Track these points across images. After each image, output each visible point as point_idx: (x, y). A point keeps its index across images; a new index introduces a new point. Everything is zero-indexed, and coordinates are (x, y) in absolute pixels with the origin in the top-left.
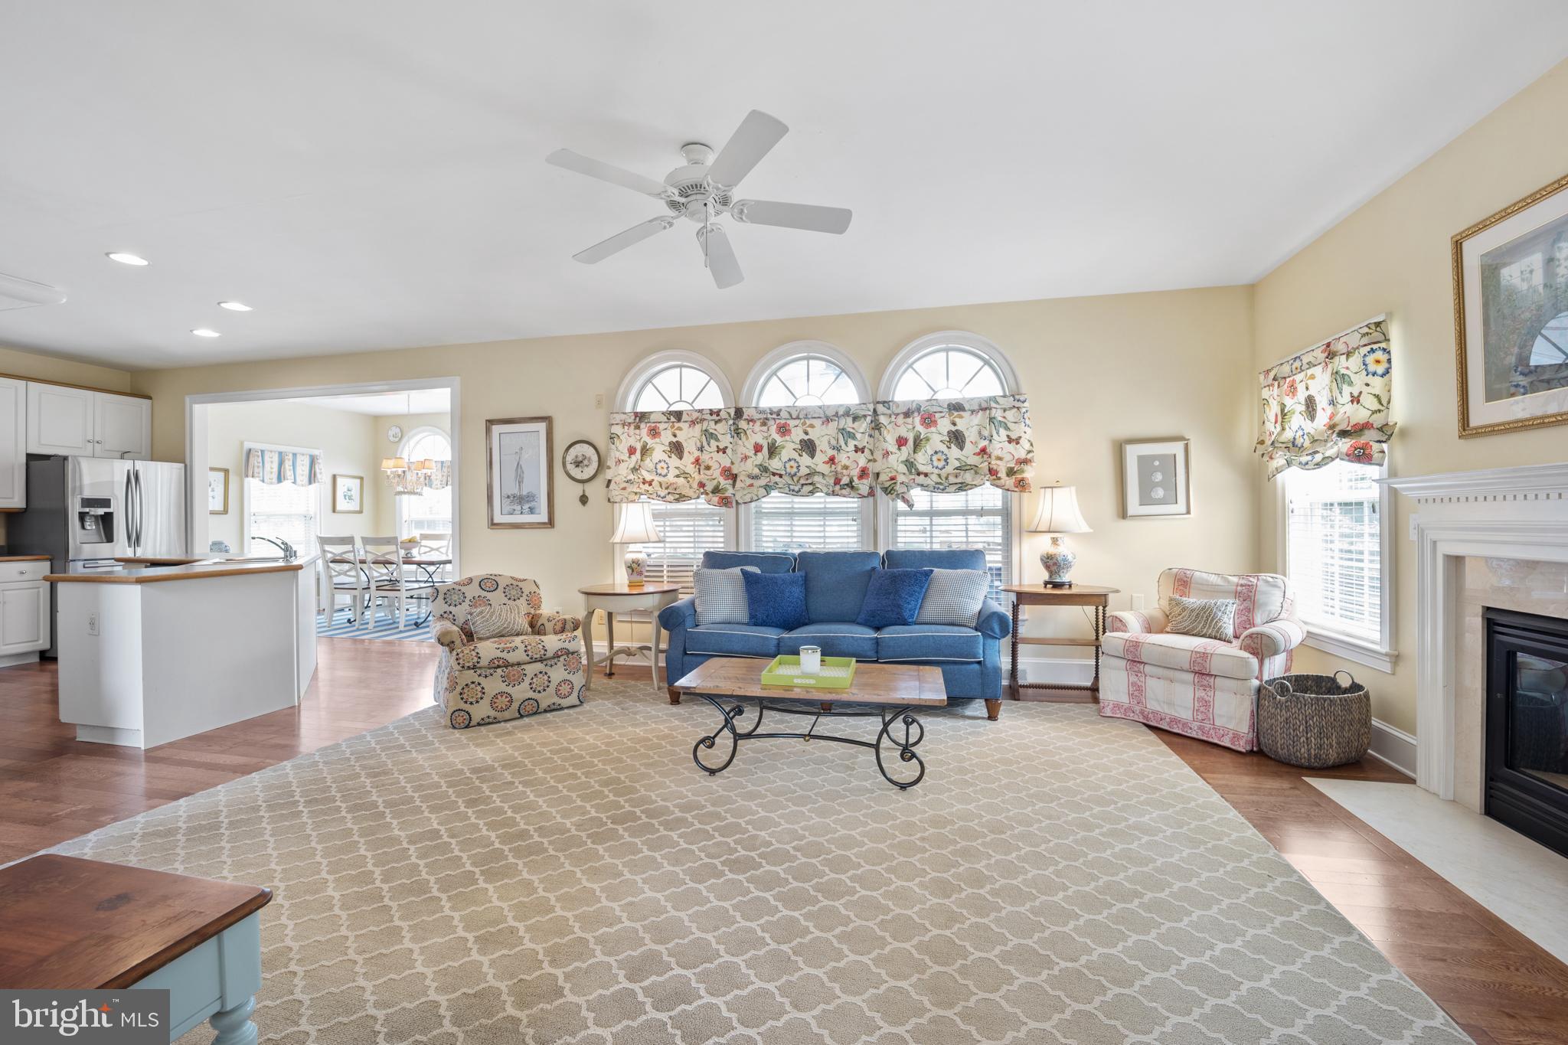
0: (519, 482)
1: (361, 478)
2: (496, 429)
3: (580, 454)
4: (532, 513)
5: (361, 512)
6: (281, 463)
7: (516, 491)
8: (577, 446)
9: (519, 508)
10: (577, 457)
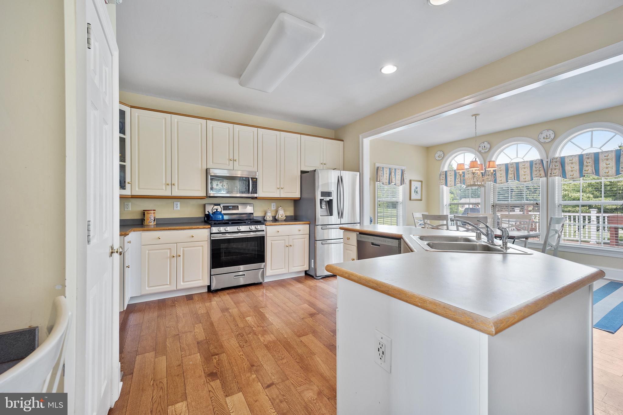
1: (421, 182)
5: (421, 200)
6: (390, 174)
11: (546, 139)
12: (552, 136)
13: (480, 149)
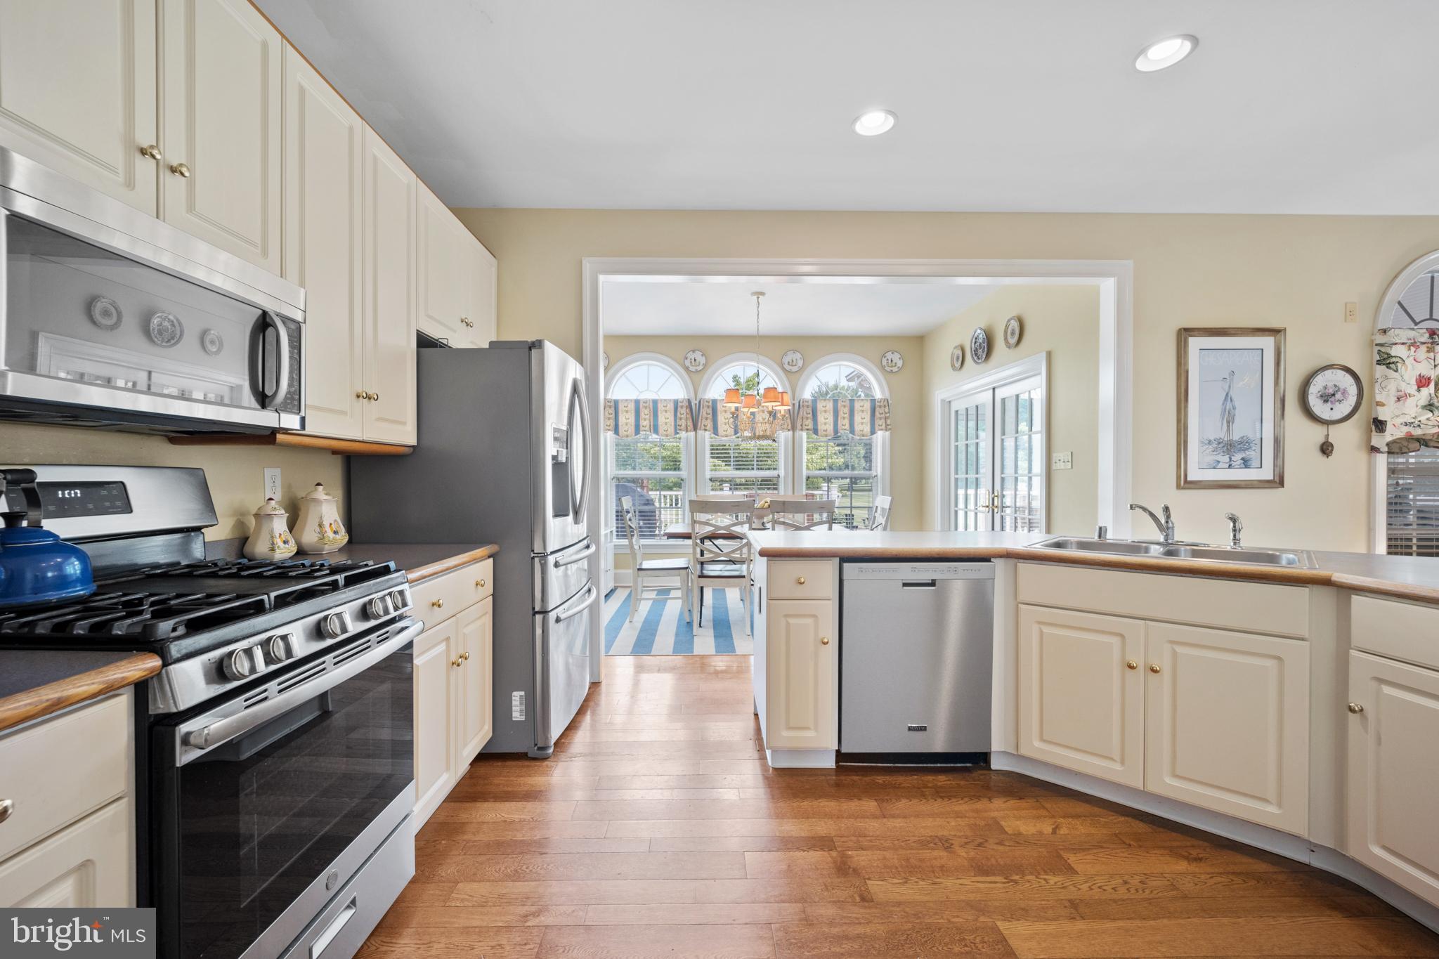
0: (1228, 422)
2: (1195, 343)
3: (1330, 384)
4: (1246, 467)
7: (1222, 434)
8: (1328, 373)
9: (1226, 458)
10: (1325, 388)
11: (792, 366)
12: (800, 363)
13: (687, 363)
